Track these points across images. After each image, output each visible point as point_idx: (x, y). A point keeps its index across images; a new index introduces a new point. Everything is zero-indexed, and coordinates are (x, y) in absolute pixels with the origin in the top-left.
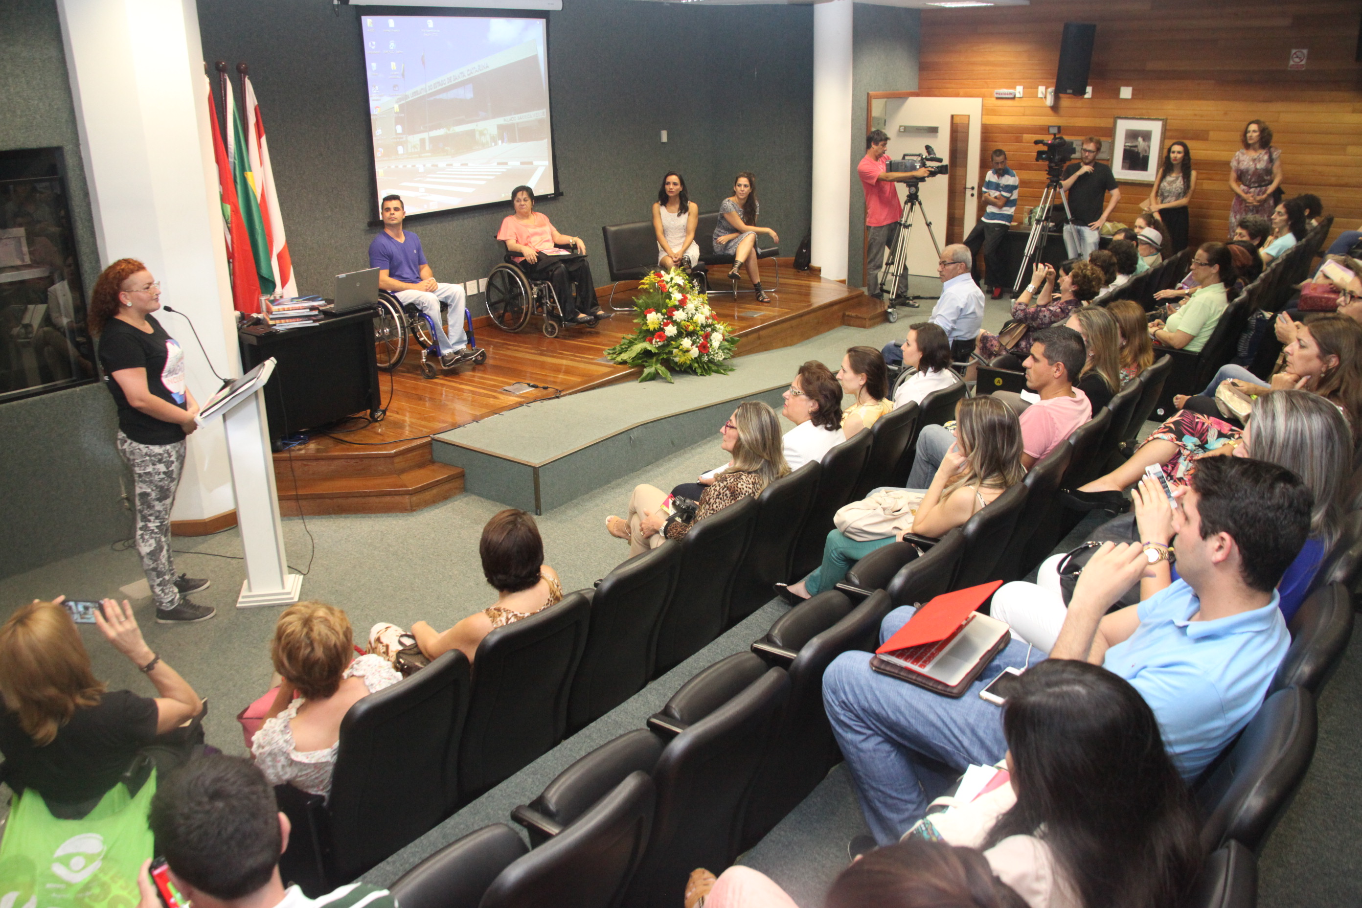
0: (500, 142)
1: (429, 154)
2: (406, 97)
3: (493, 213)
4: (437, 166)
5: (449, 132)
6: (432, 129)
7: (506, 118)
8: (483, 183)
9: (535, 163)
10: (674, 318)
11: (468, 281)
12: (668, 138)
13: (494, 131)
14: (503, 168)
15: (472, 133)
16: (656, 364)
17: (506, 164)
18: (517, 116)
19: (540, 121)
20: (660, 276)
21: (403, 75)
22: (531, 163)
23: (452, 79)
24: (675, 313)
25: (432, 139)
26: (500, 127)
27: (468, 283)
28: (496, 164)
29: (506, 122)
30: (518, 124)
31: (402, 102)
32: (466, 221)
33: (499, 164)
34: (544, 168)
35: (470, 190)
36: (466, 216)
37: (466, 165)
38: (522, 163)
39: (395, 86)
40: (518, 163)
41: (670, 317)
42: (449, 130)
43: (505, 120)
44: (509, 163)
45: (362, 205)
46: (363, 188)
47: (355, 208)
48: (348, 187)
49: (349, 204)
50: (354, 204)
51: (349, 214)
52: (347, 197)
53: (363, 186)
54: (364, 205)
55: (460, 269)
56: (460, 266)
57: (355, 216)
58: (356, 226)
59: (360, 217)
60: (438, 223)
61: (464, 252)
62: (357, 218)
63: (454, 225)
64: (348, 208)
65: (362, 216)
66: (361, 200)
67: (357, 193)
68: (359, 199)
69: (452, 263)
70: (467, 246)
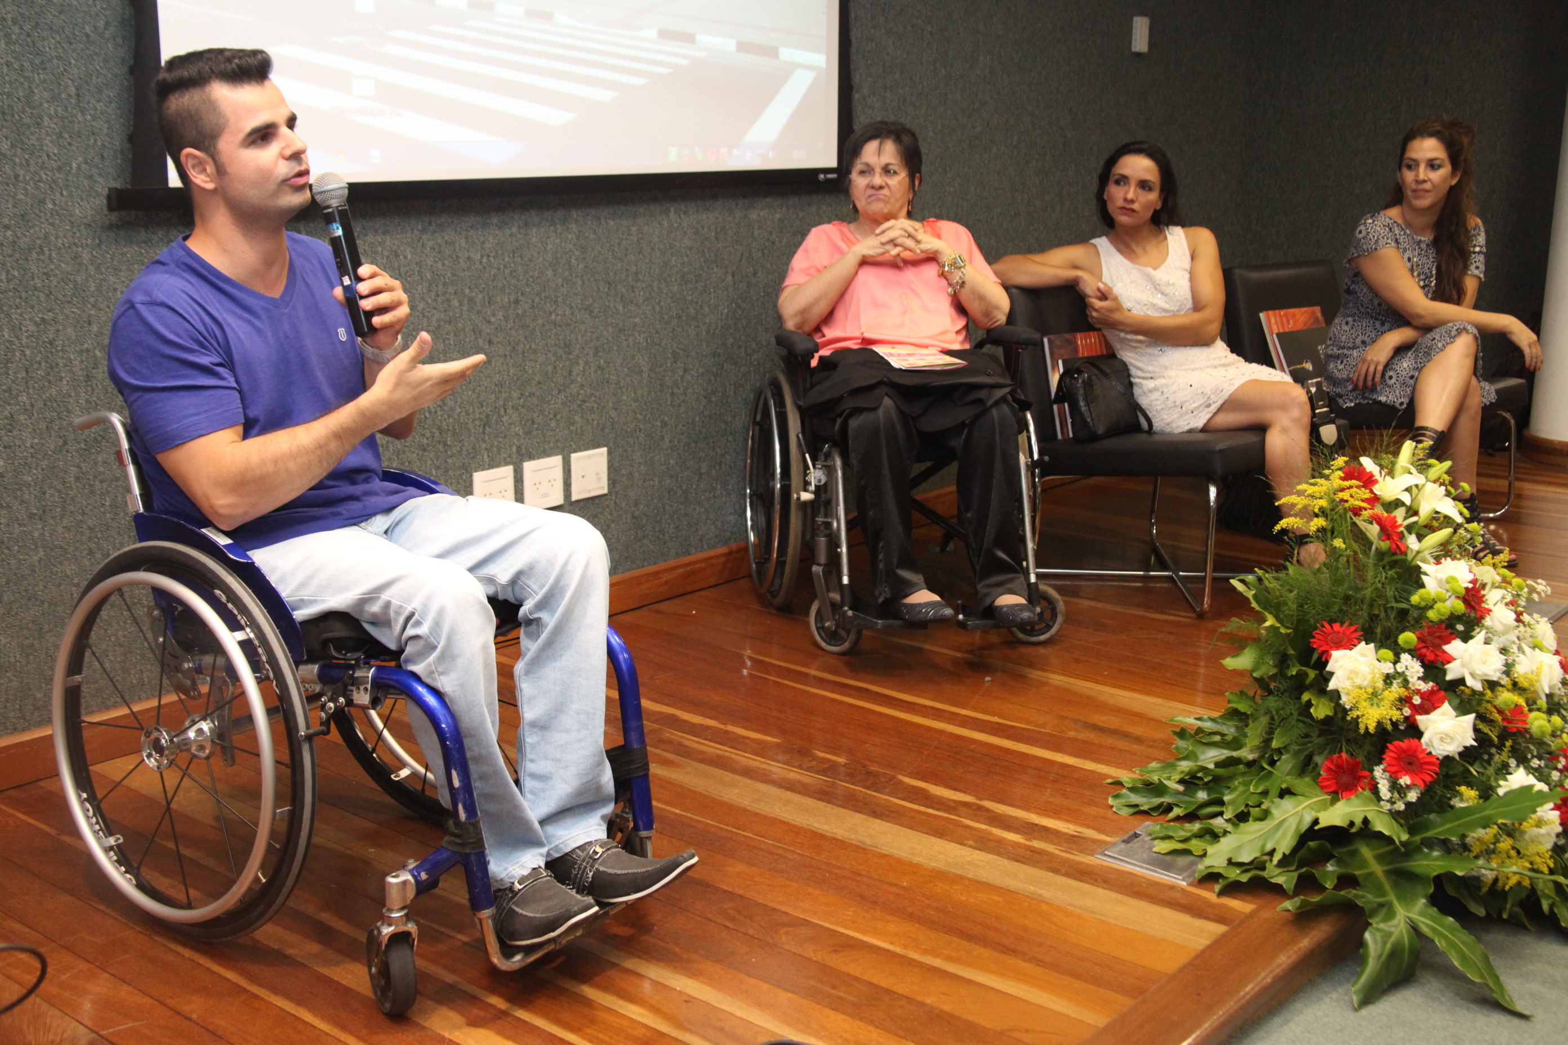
3: (635, 216)
8: (605, 95)
9: (787, 54)
10: (1452, 673)
11: (531, 457)
12: (1152, 44)
14: (679, 55)
16: (1406, 900)
17: (689, 39)
20: (1369, 481)
22: (772, 52)
24: (1454, 647)
27: (529, 466)
28: (653, 34)
33: (664, 34)
34: (811, 75)
35: (556, 117)
36: (534, 216)
37: (547, 16)
38: (743, 47)
40: (731, 45)
41: (1434, 668)
44: (700, 38)
45: (83, 112)
46: (87, 35)
47: (46, 119)
48: (14, 23)
49: (19, 99)
50: (41, 104)
51: (13, 146)
52: (8, 64)
53: (88, 29)
54: (94, 118)
55: (502, 412)
56: (501, 403)
57: (48, 156)
58: (51, 206)
59: (74, 165)
60: (424, 231)
61: (520, 348)
62: (60, 169)
63: (487, 246)
64: (13, 116)
65: (86, 163)
66: (77, 89)
67: (59, 58)
68: (67, 86)
69: (474, 391)
70: (534, 329)
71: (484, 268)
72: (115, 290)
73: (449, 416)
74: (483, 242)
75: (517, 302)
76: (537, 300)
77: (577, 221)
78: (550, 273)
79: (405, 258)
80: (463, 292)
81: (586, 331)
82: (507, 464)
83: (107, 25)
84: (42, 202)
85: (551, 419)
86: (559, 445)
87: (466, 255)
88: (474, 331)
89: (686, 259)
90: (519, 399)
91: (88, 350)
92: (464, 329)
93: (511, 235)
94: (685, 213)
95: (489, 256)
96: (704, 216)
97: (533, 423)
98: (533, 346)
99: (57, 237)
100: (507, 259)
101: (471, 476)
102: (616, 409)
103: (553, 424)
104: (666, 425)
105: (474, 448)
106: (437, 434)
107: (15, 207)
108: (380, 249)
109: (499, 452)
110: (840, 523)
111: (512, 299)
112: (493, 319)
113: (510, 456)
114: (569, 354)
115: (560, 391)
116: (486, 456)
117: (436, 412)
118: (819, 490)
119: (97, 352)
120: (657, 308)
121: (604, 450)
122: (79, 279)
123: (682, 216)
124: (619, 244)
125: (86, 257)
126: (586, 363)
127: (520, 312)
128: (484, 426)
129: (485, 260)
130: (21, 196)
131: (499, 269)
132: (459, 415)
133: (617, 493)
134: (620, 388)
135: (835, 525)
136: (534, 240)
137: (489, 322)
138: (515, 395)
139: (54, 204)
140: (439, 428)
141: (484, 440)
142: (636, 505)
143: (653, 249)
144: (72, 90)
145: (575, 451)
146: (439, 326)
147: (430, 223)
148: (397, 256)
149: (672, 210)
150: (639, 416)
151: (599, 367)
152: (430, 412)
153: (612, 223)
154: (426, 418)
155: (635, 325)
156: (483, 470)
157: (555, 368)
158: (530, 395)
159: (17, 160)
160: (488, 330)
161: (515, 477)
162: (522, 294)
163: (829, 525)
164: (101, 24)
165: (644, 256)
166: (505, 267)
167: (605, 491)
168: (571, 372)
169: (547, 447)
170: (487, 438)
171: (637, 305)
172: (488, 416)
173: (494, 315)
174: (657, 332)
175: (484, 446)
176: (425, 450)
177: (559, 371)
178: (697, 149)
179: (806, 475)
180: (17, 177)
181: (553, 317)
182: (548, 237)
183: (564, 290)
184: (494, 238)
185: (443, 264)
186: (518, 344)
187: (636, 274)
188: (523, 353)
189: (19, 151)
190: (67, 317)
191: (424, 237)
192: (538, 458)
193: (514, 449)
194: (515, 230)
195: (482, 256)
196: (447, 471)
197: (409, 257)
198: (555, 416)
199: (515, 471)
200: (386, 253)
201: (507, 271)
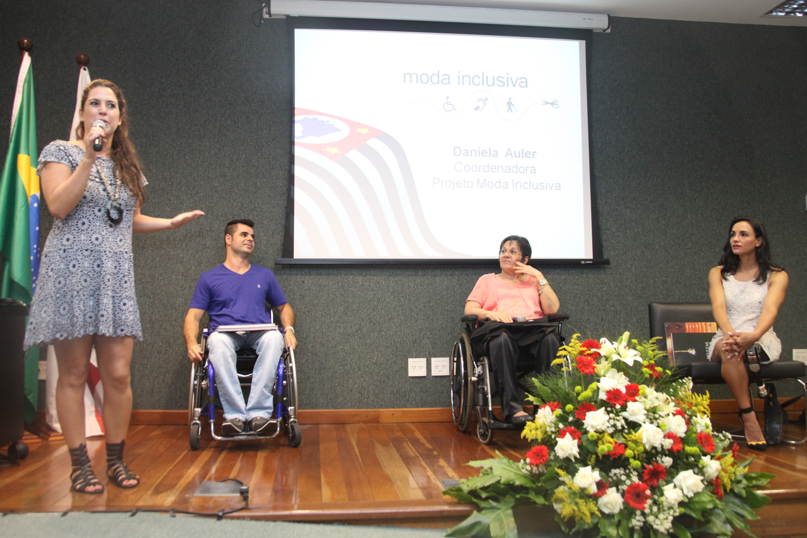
11: (435, 357)
27: (433, 360)
45: (273, 238)
47: (263, 241)
48: (257, 216)
50: (262, 237)
53: (277, 217)
54: (276, 240)
55: (422, 339)
56: (422, 336)
57: (262, 250)
59: (269, 253)
60: (390, 275)
61: (431, 317)
62: (265, 254)
63: (416, 282)
65: (273, 252)
67: (268, 225)
68: (269, 232)
69: (410, 330)
70: (437, 311)
71: (415, 289)
73: (399, 338)
74: (415, 280)
75: (430, 301)
76: (439, 302)
77: (457, 275)
78: (445, 292)
79: (382, 284)
80: (406, 296)
82: (424, 357)
83: (282, 216)
85: (445, 344)
86: (449, 354)
87: (408, 284)
88: (410, 310)
90: (430, 335)
92: (406, 309)
93: (427, 279)
97: (436, 344)
98: (437, 317)
100: (425, 287)
101: (408, 359)
103: (446, 346)
105: (409, 350)
106: (393, 343)
108: (372, 281)
109: (420, 352)
110: (488, 388)
111: (428, 300)
112: (419, 307)
113: (425, 355)
114: (453, 321)
115: (449, 334)
116: (414, 353)
118: (479, 376)
127: (431, 305)
128: (414, 343)
129: (416, 286)
131: (422, 290)
132: (403, 338)
135: (486, 389)
136: (438, 281)
137: (417, 307)
138: (428, 333)
140: (394, 341)
141: (414, 348)
144: (271, 233)
146: (395, 307)
147: (393, 273)
148: (379, 283)
152: (391, 335)
153: (474, 277)
154: (388, 337)
156: (413, 358)
157: (447, 326)
158: (435, 334)
160: (416, 310)
161: (427, 363)
162: (432, 299)
163: (483, 389)
164: (281, 216)
166: (425, 289)
168: (454, 328)
169: (442, 354)
172: (416, 340)
173: (419, 305)
175: (413, 350)
176: (387, 348)
177: (449, 327)
179: (474, 370)
181: (446, 308)
182: (444, 280)
183: (452, 299)
184: (420, 279)
185: (398, 287)
188: (432, 319)
192: (438, 357)
193: (427, 353)
194: (429, 277)
195: (414, 285)
196: (397, 356)
197: (384, 284)
198: (447, 343)
199: (427, 360)
200: (374, 282)
201: (425, 291)
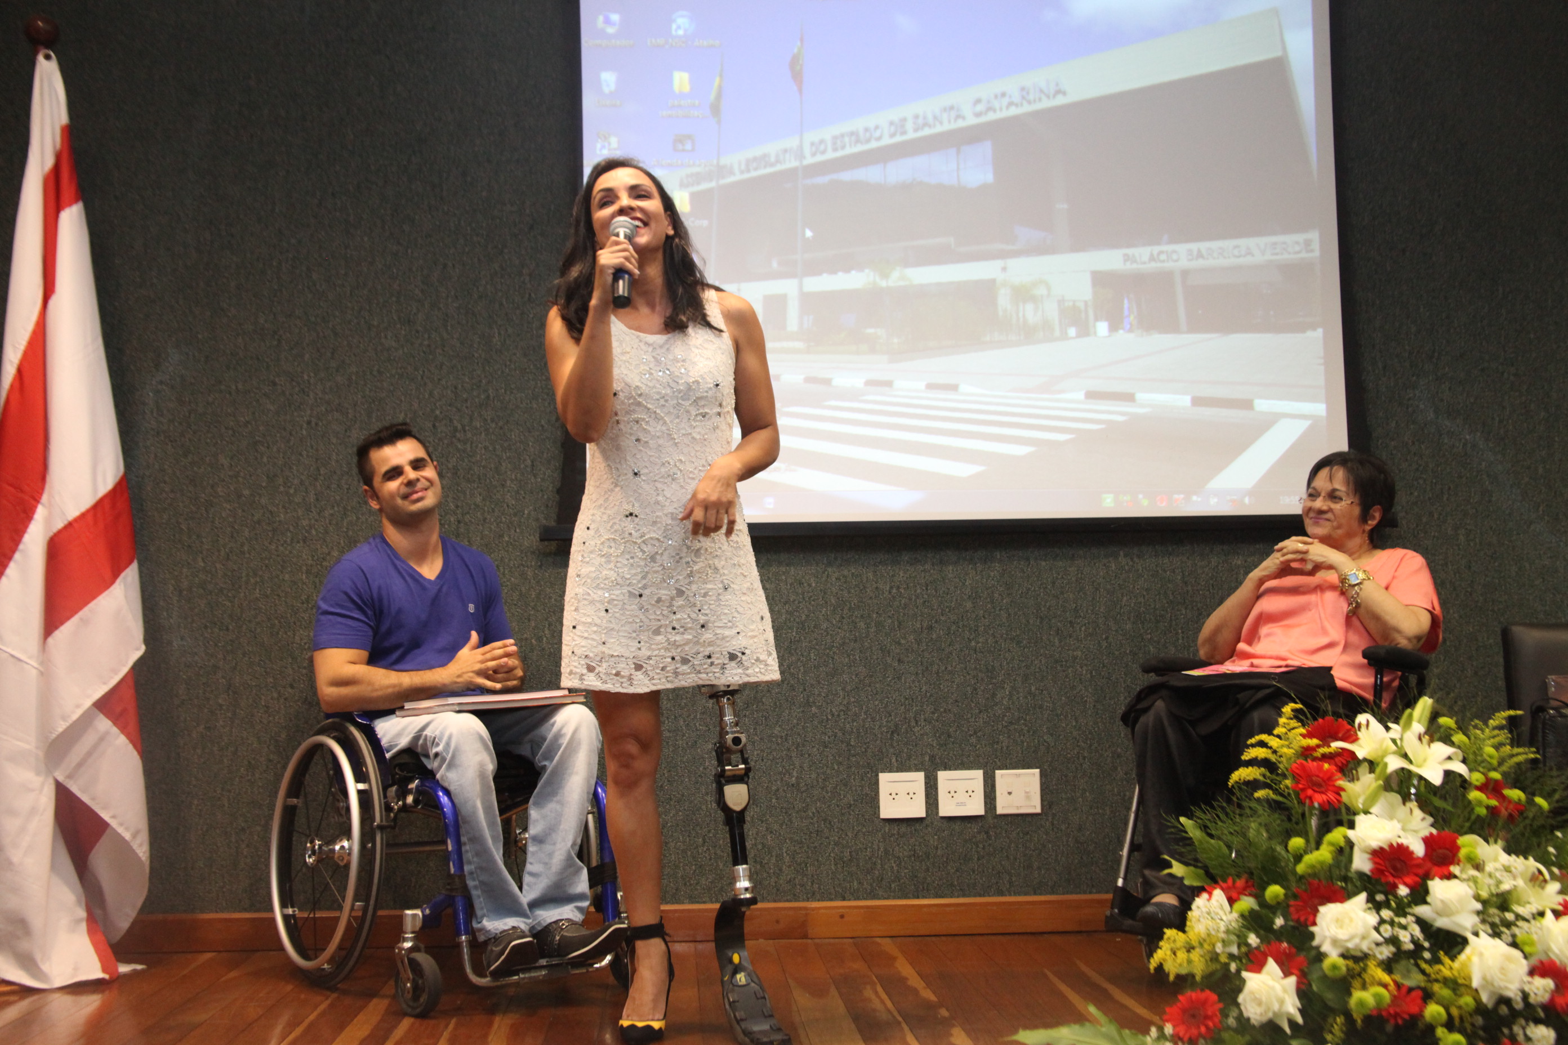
0: (1102, 328)
1: (799, 345)
2: (722, 170)
3: (1073, 558)
4: (827, 382)
5: (883, 284)
6: (814, 269)
7: (1130, 251)
8: (1020, 451)
9: (1266, 405)
11: (947, 767)
13: (1082, 291)
14: (1115, 412)
15: (986, 290)
17: (1129, 398)
18: (1182, 248)
19: (1293, 271)
21: (716, 109)
22: (1244, 405)
23: (909, 126)
25: (808, 300)
26: (1100, 279)
27: (942, 776)
28: (1081, 396)
29: (1129, 266)
30: (1185, 273)
31: (704, 186)
32: (950, 571)
33: (1094, 396)
34: (1305, 424)
35: (964, 470)
37: (952, 387)
38: (1197, 401)
39: (679, 140)
40: (1186, 400)
42: (885, 276)
43: (1127, 258)
44: (1140, 396)
45: (535, 476)
46: (542, 426)
47: (508, 483)
48: (492, 420)
49: (491, 469)
50: (506, 472)
51: (484, 500)
52: (486, 448)
53: (543, 422)
54: (543, 479)
55: (913, 723)
56: (912, 715)
57: (508, 506)
58: (507, 539)
59: (526, 512)
60: (830, 564)
61: (935, 668)
62: (515, 515)
63: (897, 578)
64: (486, 480)
65: (535, 510)
66: (532, 462)
67: (521, 442)
68: (525, 460)
69: (881, 701)
70: (950, 653)
71: (894, 597)
72: (550, 598)
73: (853, 721)
74: (893, 576)
75: (930, 628)
76: (954, 628)
77: (1000, 561)
78: (969, 605)
79: (810, 585)
80: (869, 616)
81: (1013, 659)
82: (918, 770)
84: (501, 536)
85: (971, 735)
86: (981, 760)
87: (875, 585)
88: (881, 649)
89: (1141, 600)
90: (933, 713)
91: (526, 639)
92: (871, 647)
93: (924, 571)
94: (1139, 557)
95: (898, 588)
96: (1166, 561)
97: (949, 736)
98: (950, 668)
99: (510, 560)
100: (919, 591)
101: (877, 775)
102: (1052, 735)
103: (973, 740)
104: (1119, 756)
105: (880, 751)
106: (840, 734)
107: (481, 539)
108: (784, 577)
109: (909, 758)
111: (925, 625)
112: (903, 641)
113: (922, 763)
114: (992, 678)
115: (981, 711)
116: (894, 760)
117: (839, 715)
119: (533, 641)
120: (1104, 644)
121: (1038, 771)
122: (523, 589)
123: (1136, 559)
124: (1054, 583)
125: (530, 573)
126: (1013, 688)
127: (934, 636)
128: (893, 732)
129: (894, 591)
130: (487, 533)
131: (910, 599)
132: (864, 720)
133: (1054, 815)
134: (1057, 715)
136: (950, 576)
137: (899, 643)
138: (929, 709)
139: (510, 537)
140: (843, 730)
141: (892, 745)
142: (1080, 829)
143: (1097, 589)
144: (529, 462)
145: (1000, 768)
146: (844, 643)
147: (836, 559)
148: (801, 583)
149: (1122, 553)
150: (1081, 744)
151: (1030, 693)
152: (833, 715)
153: (1043, 563)
154: (828, 719)
155: (1075, 658)
156: (890, 772)
157: (976, 689)
158: (945, 711)
159: (486, 509)
160: (898, 651)
161: (926, 783)
162: (936, 622)
165: (1085, 594)
166: (917, 597)
167: (1038, 810)
168: (994, 695)
169: (965, 760)
170: (895, 744)
171: (1077, 639)
172: (896, 726)
173: (905, 638)
174: (1104, 666)
175: (892, 750)
176: (826, 747)
177: (980, 693)
178: (1140, 496)
180: (485, 519)
181: (973, 644)
182: (967, 574)
183: (986, 622)
184: (905, 573)
185: (849, 592)
186: (931, 665)
187: (1076, 610)
188: (937, 673)
189: (488, 503)
190: (513, 615)
191: (830, 570)
192: (955, 769)
193: (927, 758)
194: (927, 566)
195: (891, 588)
196: (849, 768)
197: (814, 585)
198: (975, 733)
199: (927, 777)
200: (790, 581)
201: (919, 601)
